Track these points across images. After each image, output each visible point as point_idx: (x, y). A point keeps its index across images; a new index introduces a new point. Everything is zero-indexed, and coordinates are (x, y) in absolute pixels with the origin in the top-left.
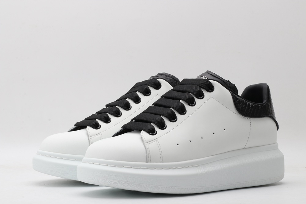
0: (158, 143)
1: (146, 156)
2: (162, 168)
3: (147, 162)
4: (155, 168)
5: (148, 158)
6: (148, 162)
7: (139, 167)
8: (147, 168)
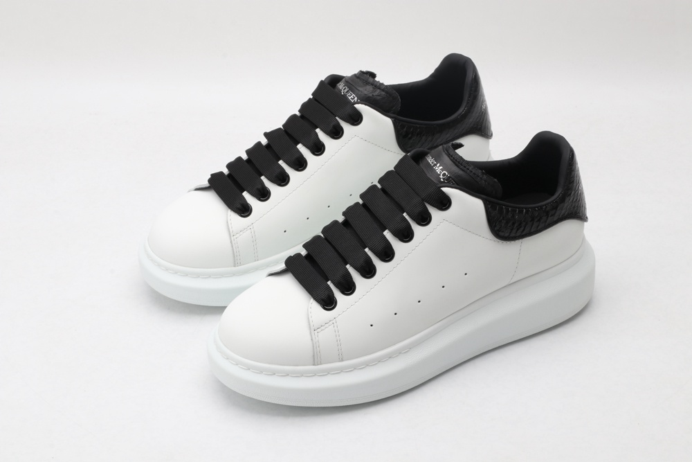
0: (336, 327)
1: (314, 356)
2: (341, 371)
3: (314, 365)
4: (328, 372)
5: (316, 358)
6: (316, 363)
7: (301, 375)
8: (314, 374)
